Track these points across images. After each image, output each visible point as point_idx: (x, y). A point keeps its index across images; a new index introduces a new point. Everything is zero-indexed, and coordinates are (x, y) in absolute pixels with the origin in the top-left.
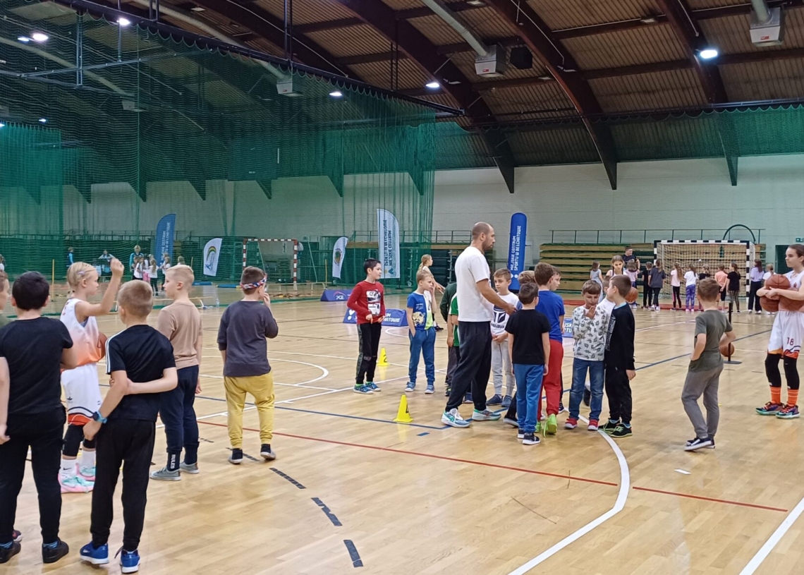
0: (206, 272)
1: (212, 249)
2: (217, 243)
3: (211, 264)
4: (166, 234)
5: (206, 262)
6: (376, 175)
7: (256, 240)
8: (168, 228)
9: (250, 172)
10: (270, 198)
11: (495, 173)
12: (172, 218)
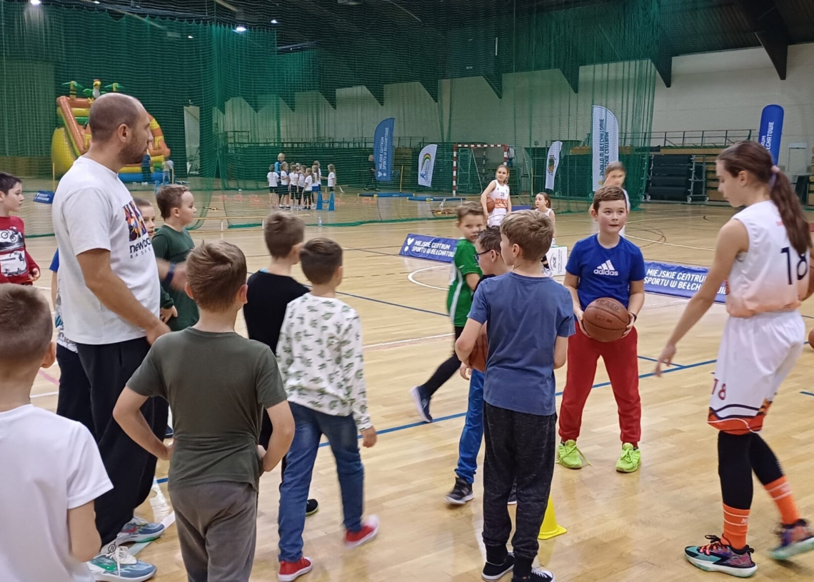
0: (421, 181)
1: (427, 157)
2: (431, 150)
3: (427, 173)
4: (384, 140)
5: (420, 172)
6: (612, 65)
7: (486, 146)
8: (387, 133)
9: (468, 68)
10: (500, 97)
11: (759, 55)
12: (390, 122)
